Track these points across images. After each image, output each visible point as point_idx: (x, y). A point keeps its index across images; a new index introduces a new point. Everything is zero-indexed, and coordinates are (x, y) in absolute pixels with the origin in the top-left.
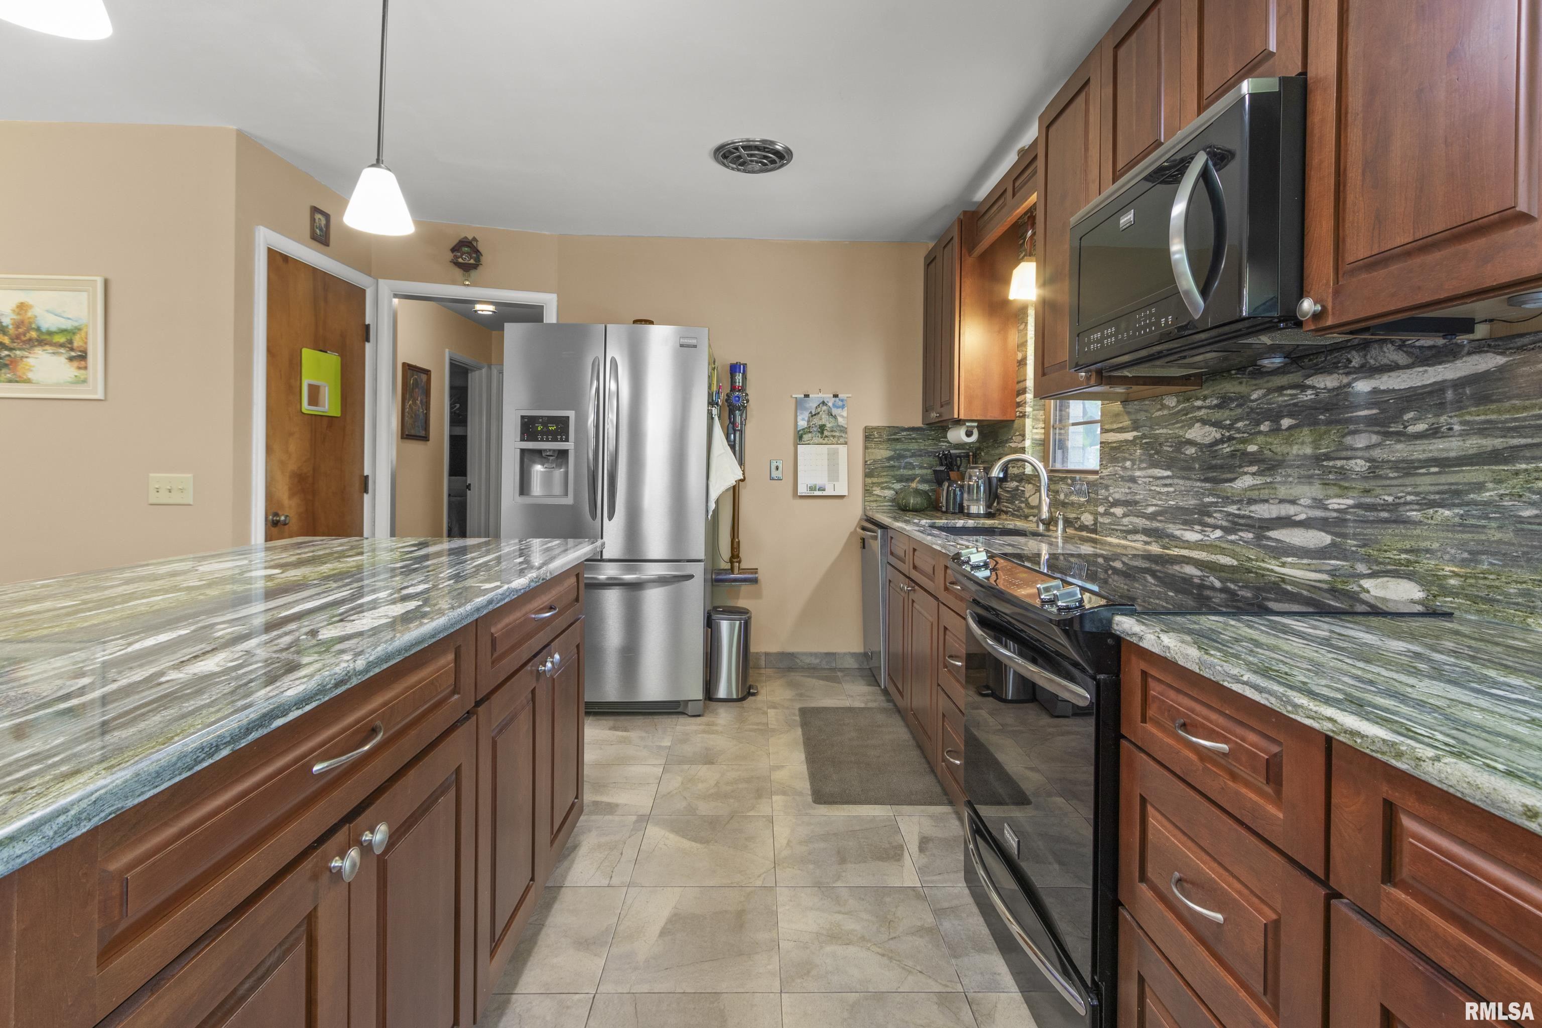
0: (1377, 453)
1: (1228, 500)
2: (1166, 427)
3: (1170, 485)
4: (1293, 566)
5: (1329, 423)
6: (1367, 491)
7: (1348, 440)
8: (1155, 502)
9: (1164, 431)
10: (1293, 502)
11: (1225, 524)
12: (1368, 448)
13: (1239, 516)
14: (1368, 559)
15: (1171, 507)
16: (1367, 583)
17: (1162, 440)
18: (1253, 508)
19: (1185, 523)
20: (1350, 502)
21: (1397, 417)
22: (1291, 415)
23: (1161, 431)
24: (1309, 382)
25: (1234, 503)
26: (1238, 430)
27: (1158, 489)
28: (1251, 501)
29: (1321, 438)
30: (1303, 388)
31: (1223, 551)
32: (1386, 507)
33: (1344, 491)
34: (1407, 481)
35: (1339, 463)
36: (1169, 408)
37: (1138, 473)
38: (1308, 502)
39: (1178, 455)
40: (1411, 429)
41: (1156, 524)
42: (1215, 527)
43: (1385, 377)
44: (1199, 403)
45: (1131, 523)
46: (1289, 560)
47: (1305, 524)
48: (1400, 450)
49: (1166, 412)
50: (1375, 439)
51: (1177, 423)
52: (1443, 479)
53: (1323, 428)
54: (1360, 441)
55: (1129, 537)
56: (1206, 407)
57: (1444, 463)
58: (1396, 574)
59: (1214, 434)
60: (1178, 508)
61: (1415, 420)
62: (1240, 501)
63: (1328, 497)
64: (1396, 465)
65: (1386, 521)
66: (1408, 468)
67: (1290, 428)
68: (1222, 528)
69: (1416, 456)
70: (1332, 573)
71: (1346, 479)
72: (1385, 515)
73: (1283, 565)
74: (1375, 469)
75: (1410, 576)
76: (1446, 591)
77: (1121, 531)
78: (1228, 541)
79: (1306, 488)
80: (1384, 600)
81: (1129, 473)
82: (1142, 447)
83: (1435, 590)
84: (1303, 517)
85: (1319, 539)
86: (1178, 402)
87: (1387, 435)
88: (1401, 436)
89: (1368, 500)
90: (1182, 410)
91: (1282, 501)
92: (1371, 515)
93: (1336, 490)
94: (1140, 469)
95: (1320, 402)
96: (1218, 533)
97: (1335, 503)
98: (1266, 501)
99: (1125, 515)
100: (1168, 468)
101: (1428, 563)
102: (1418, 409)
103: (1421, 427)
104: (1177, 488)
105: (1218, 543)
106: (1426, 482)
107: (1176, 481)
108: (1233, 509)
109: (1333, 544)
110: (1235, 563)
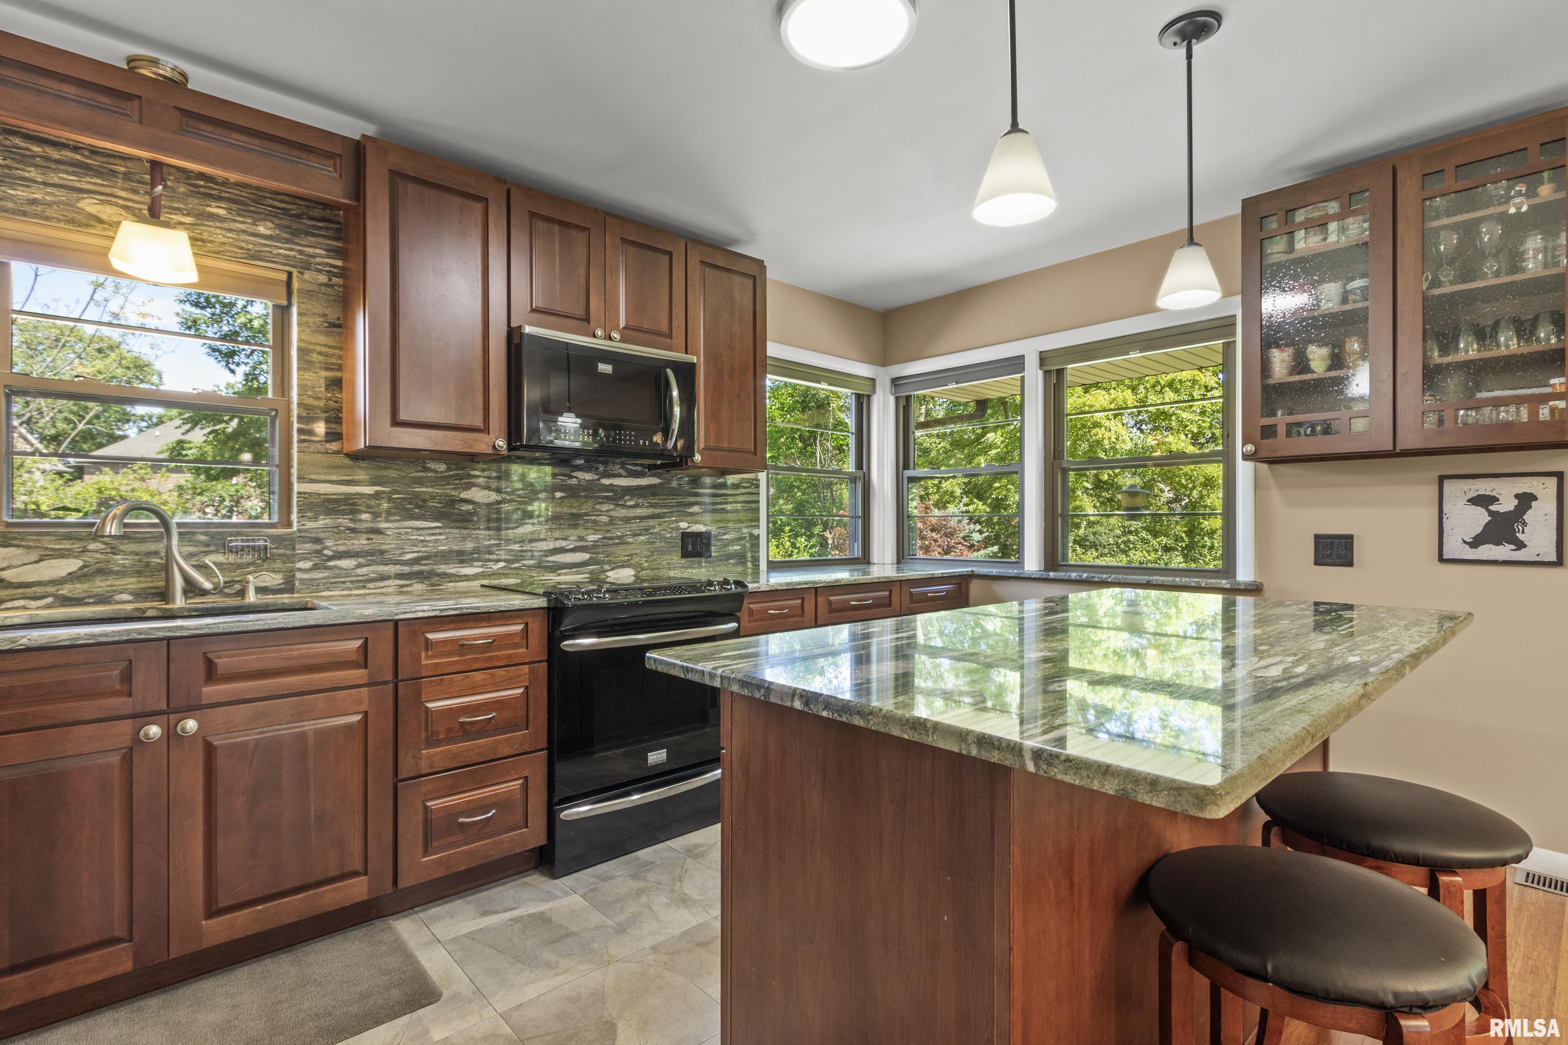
0: (613, 513)
1: (508, 541)
2: (431, 487)
3: (440, 534)
4: (565, 574)
5: (585, 497)
6: (608, 531)
7: (598, 507)
8: (416, 549)
9: (430, 490)
10: (565, 539)
11: (507, 557)
12: (608, 511)
13: (522, 551)
14: (609, 562)
15: (443, 551)
16: (609, 574)
17: (426, 497)
18: (534, 545)
19: (462, 562)
20: (600, 536)
21: (622, 498)
22: (562, 491)
23: (424, 489)
24: (574, 474)
25: (516, 543)
26: (519, 496)
27: (422, 538)
28: (531, 541)
29: (582, 504)
30: (571, 477)
31: (506, 576)
32: (618, 537)
33: (596, 531)
34: (627, 525)
35: (593, 518)
36: (435, 471)
37: (383, 525)
38: (575, 538)
39: (451, 511)
40: (628, 504)
41: (416, 568)
42: (498, 561)
43: (616, 479)
44: (477, 473)
45: (374, 572)
46: (563, 571)
47: (575, 550)
48: (623, 512)
49: (429, 475)
50: (611, 507)
51: (448, 484)
52: (641, 524)
53: (583, 500)
54: (605, 507)
55: (368, 585)
56: (484, 477)
57: (642, 518)
58: (623, 567)
59: (494, 497)
60: (451, 552)
61: (630, 500)
62: (523, 541)
63: (588, 535)
64: (621, 519)
65: (618, 544)
66: (627, 520)
67: (561, 498)
68: (506, 561)
69: (630, 515)
70: (591, 573)
71: (597, 526)
72: (617, 541)
73: (559, 575)
74: (612, 520)
75: (629, 566)
76: (643, 569)
77: (352, 582)
78: (511, 568)
79: (574, 531)
80: (618, 579)
81: (370, 525)
82: (390, 500)
83: (639, 569)
84: (572, 546)
85: (584, 556)
86: (449, 469)
87: (618, 505)
88: (624, 506)
89: (609, 535)
90: (453, 475)
91: (556, 539)
92: (610, 542)
93: (592, 531)
94: (387, 521)
95: (582, 485)
96: (502, 564)
97: (592, 538)
98: (545, 540)
99: (359, 566)
100: (436, 519)
101: (636, 559)
102: (631, 495)
103: (632, 503)
104: (450, 536)
105: (500, 571)
106: (635, 526)
107: (447, 531)
108: (516, 547)
109: (591, 558)
110: (519, 581)
